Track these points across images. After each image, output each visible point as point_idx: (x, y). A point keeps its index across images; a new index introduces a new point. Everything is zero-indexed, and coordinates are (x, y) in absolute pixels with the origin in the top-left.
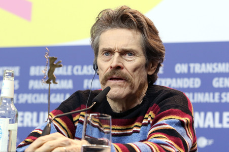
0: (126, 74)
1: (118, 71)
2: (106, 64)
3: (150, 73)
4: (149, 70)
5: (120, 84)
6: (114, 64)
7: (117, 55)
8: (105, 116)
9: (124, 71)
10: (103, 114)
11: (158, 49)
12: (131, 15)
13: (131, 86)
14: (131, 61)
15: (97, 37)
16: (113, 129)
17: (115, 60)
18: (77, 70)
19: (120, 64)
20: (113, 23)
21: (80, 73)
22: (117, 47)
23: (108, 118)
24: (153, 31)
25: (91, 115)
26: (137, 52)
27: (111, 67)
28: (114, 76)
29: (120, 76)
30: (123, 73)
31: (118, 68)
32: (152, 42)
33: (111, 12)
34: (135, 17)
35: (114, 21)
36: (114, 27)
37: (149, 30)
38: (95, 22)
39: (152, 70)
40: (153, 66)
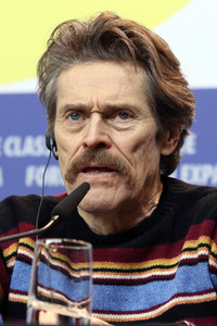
0: (117, 158)
1: (101, 153)
2: (74, 139)
3: (167, 152)
4: (164, 146)
5: (106, 180)
6: (92, 138)
7: (96, 118)
8: (79, 245)
9: (113, 151)
10: (74, 241)
11: (180, 101)
12: (122, 33)
13: (128, 183)
14: (126, 129)
15: (52, 82)
16: (96, 270)
17: (92, 130)
18: (12, 146)
19: (104, 138)
20: (85, 52)
21: (18, 152)
22: (95, 101)
23: (84, 248)
24: (169, 63)
25: (48, 242)
26: (139, 111)
27: (85, 145)
28: (93, 164)
29: (106, 162)
30: (110, 157)
31: (101, 146)
32: (168, 87)
33: (78, 27)
34: (130, 35)
35: (85, 45)
36: (86, 59)
37: (161, 60)
38: (45, 49)
39: (170, 146)
40: (172, 136)
